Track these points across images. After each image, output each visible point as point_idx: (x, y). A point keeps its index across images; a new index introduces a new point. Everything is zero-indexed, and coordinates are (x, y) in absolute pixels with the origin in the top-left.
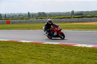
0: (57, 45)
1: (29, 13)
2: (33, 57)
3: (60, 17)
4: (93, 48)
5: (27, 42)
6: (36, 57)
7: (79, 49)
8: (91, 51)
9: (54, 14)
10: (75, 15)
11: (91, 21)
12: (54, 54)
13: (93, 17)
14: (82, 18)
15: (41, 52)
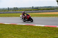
0: (25, 25)
2: (11, 32)
3: (26, 10)
4: (44, 26)
5: (8, 24)
6: (13, 32)
7: (37, 27)
10: (34, 9)
11: (43, 12)
12: (23, 30)
13: (44, 10)
14: (38, 10)
15: (16, 29)
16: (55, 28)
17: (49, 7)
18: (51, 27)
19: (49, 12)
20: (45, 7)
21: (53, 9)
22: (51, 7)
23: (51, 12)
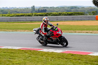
0: (19, 50)
4: (62, 53)
7: (46, 55)
8: (60, 56)
12: (16, 61)
13: (60, 14)
16: (86, 56)
17: (72, 8)
18: (78, 55)
19: (73, 20)
20: (63, 8)
21: (82, 14)
22: (76, 7)
23: (78, 20)
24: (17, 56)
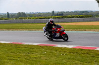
0: (37, 46)
1: (8, 13)
2: (12, 58)
3: (40, 17)
4: (73, 48)
5: (6, 42)
6: (15, 58)
7: (60, 50)
8: (71, 51)
9: (34, 14)
10: (55, 15)
11: (71, 21)
12: (34, 55)
13: (73, 17)
14: (62, 18)
15: (20, 53)
16: (93, 50)
17: (83, 12)
18: (86, 50)
19: (84, 21)
20: (76, 12)
21: (91, 17)
23: (87, 21)
24: (35, 51)
